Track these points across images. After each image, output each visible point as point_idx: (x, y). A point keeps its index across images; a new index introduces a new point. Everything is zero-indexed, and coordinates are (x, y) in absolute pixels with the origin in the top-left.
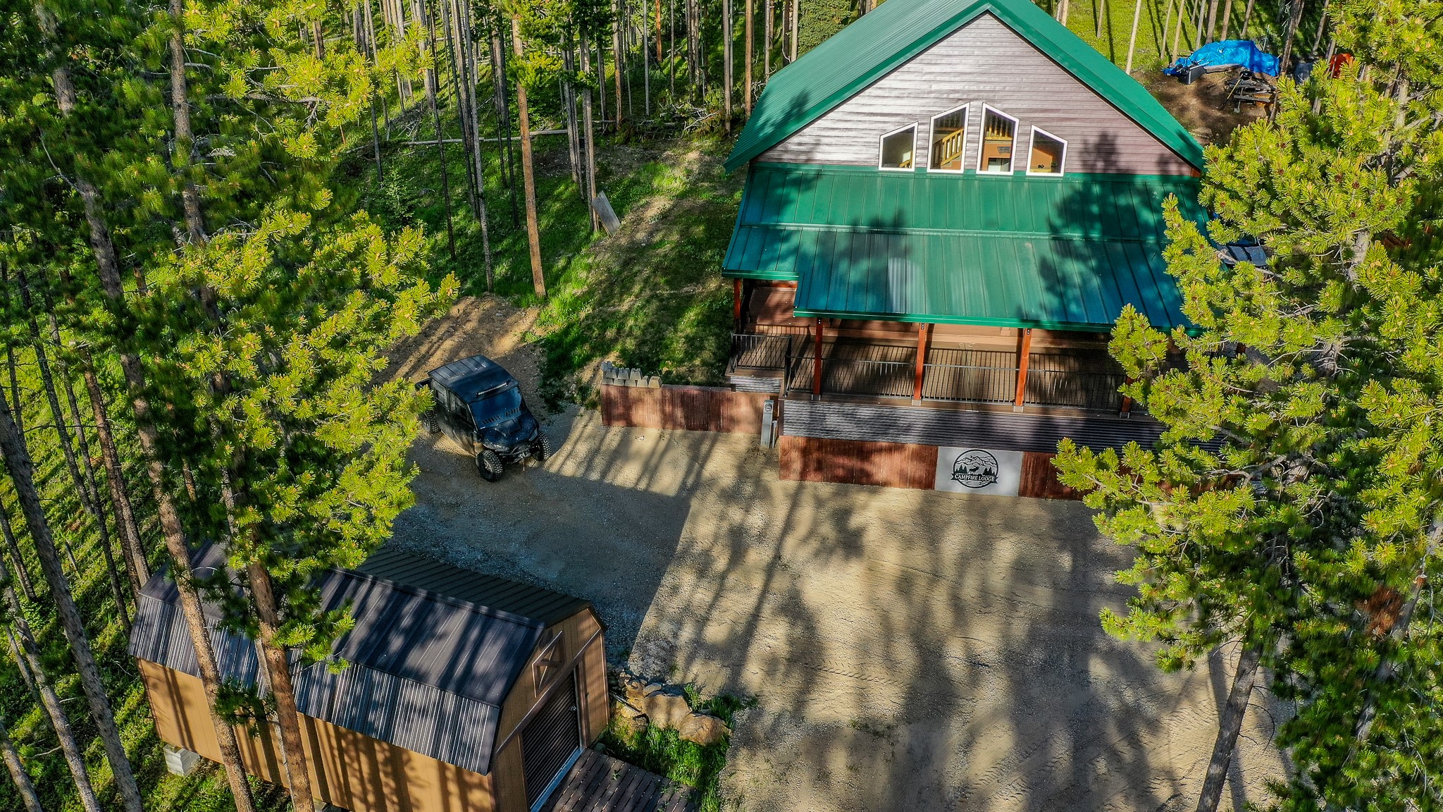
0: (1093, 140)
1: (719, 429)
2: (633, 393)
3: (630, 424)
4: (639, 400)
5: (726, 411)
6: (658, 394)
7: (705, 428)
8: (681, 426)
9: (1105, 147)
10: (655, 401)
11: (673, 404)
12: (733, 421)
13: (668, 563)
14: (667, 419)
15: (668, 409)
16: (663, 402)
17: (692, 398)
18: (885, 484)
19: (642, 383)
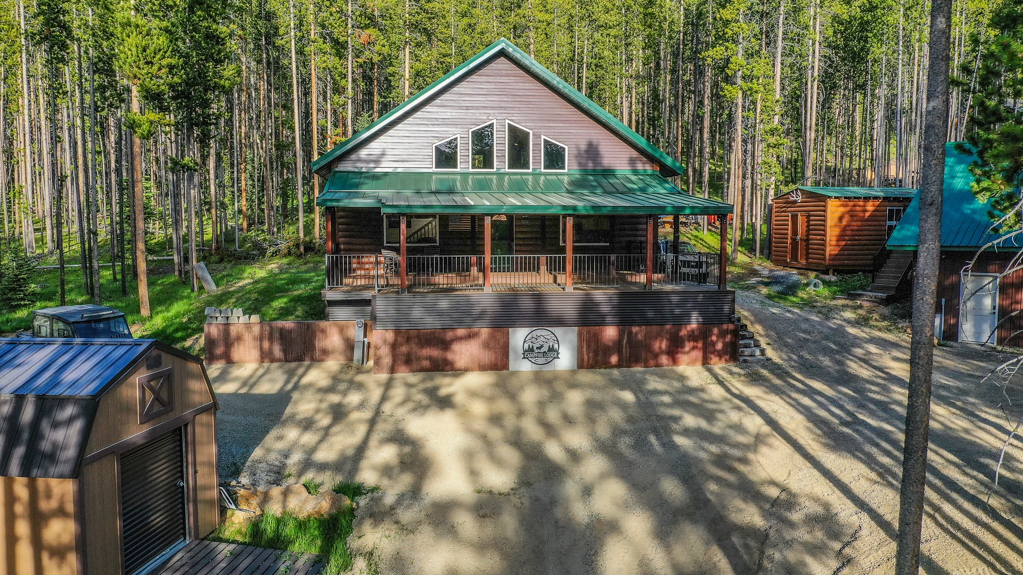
0: (583, 147)
1: (313, 360)
2: (233, 330)
3: (230, 361)
4: (239, 338)
5: (320, 343)
6: (256, 329)
7: (300, 359)
8: (279, 360)
9: (592, 152)
10: (255, 339)
11: (271, 339)
12: (326, 352)
13: (275, 424)
14: (266, 356)
15: (266, 345)
16: (261, 339)
17: (290, 331)
18: (466, 370)
19: (244, 319)
